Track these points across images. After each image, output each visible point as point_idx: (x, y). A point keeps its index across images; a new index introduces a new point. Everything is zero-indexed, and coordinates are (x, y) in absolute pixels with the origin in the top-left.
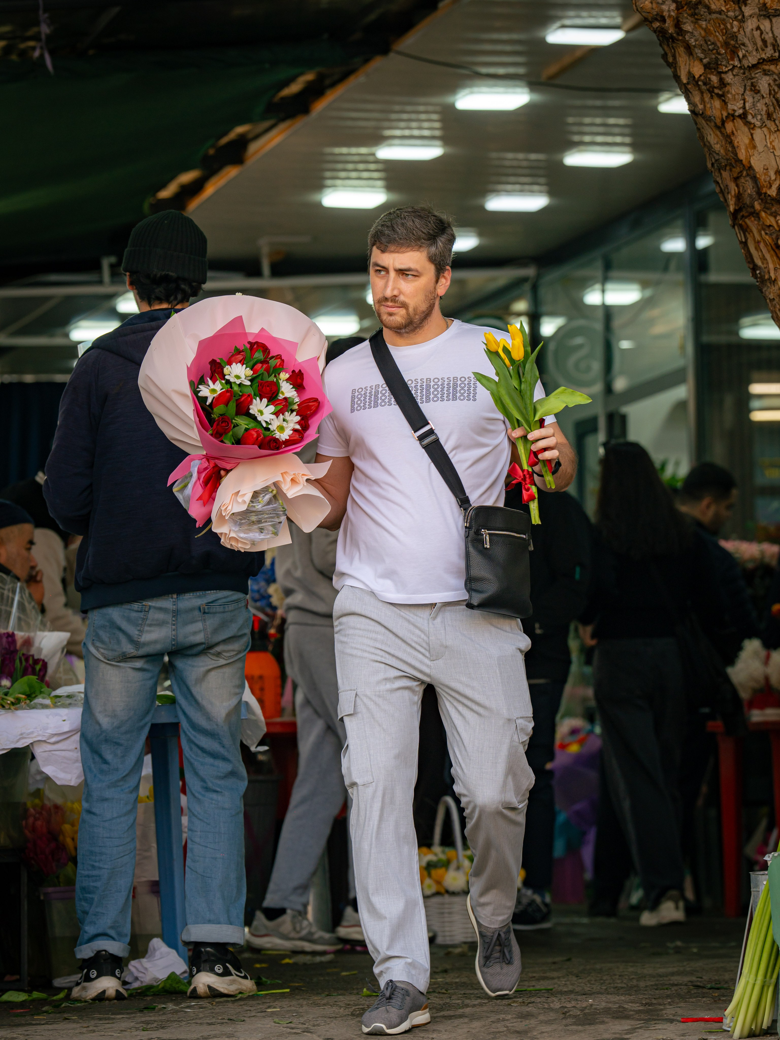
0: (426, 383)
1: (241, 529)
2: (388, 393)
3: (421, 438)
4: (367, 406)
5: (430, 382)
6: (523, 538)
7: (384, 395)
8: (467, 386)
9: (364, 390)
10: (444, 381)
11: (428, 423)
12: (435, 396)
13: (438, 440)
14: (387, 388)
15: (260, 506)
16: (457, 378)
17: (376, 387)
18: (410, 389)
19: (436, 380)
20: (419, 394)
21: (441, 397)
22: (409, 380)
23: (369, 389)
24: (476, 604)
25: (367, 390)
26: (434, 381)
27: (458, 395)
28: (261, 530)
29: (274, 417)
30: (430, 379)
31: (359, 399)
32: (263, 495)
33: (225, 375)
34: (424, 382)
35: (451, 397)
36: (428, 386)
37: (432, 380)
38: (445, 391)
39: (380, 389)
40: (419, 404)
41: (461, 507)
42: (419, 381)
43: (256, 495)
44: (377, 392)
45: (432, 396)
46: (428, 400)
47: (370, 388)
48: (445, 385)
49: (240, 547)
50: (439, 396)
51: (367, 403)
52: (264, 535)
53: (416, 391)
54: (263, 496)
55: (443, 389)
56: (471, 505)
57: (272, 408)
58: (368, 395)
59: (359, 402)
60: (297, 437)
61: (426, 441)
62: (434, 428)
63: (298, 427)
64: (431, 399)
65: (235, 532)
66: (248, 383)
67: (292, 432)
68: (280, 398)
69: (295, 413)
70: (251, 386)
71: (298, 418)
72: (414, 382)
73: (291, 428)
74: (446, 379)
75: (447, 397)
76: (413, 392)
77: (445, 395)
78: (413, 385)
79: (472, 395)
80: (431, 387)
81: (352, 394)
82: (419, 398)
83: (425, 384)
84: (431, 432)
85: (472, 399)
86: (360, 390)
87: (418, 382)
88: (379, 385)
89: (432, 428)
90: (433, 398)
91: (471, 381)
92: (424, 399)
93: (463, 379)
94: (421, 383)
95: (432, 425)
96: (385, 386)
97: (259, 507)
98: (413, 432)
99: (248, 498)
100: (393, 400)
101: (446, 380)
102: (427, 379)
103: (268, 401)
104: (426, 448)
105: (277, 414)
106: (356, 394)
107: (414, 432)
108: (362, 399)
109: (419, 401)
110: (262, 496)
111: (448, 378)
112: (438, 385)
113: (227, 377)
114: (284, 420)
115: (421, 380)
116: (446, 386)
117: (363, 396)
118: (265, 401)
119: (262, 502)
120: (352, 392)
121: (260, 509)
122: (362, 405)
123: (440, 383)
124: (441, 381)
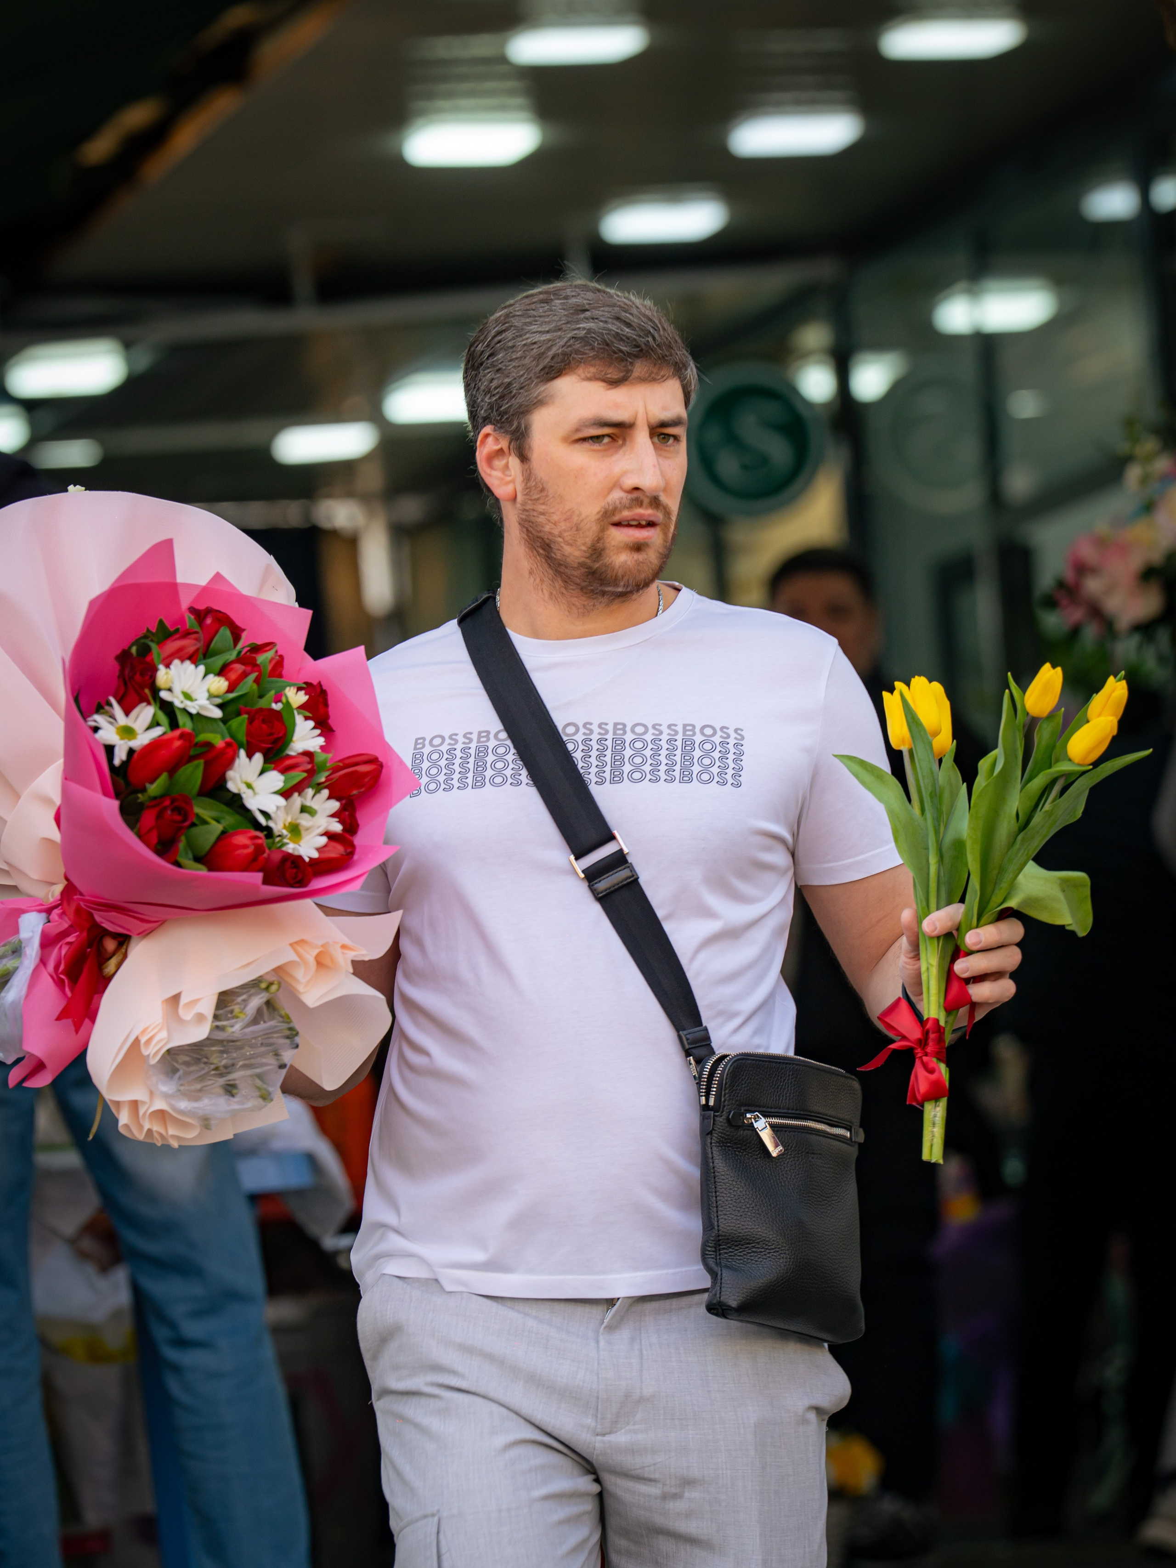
0: (615, 733)
1: (182, 1088)
2: (512, 755)
3: (592, 875)
4: (455, 783)
5: (625, 733)
6: (844, 1137)
7: (501, 758)
8: (719, 749)
9: (448, 741)
10: (661, 733)
11: (612, 838)
12: (637, 768)
13: (636, 881)
14: (509, 742)
15: (238, 1027)
16: (694, 727)
17: (479, 737)
18: (570, 747)
19: (641, 730)
20: (593, 760)
21: (652, 772)
22: (568, 725)
23: (461, 739)
24: (734, 1304)
25: (456, 741)
26: (633, 731)
27: (696, 769)
28: (230, 1089)
29: (281, 801)
30: (624, 725)
31: (434, 764)
32: (244, 997)
33: (160, 690)
34: (607, 732)
35: (677, 774)
36: (618, 743)
37: (628, 729)
38: (662, 758)
39: (492, 743)
40: (594, 789)
41: (688, 1053)
42: (595, 727)
43: (224, 999)
44: (482, 752)
45: (627, 768)
46: (618, 777)
47: (465, 736)
48: (663, 743)
49: (173, 1136)
50: (647, 768)
51: (456, 776)
52: (238, 1103)
53: (586, 756)
54: (244, 1001)
55: (656, 753)
56: (713, 1052)
57: (276, 779)
58: (459, 754)
59: (434, 771)
60: (338, 850)
61: (604, 884)
62: (626, 850)
63: (337, 827)
64: (625, 775)
65: (166, 1096)
66: (217, 713)
67: (324, 840)
68: (292, 753)
69: (326, 793)
70: (224, 720)
71: (335, 805)
72: (582, 730)
73: (321, 830)
74: (664, 728)
75: (667, 772)
76: (578, 756)
77: (663, 768)
78: (579, 737)
79: (730, 772)
80: (627, 744)
81: (415, 748)
82: (593, 770)
83: (610, 736)
84: (620, 859)
85: (730, 781)
86: (437, 741)
87: (591, 731)
88: (488, 732)
89: (621, 850)
90: (631, 773)
91: (728, 736)
92: (607, 775)
93: (708, 731)
94: (600, 734)
95: (622, 842)
96: (503, 735)
97: (236, 1028)
98: (572, 857)
99: (208, 1007)
100: (524, 772)
101: (666, 731)
102: (616, 724)
103: (266, 760)
104: (604, 899)
105: (286, 794)
106: (427, 750)
107: (577, 859)
108: (443, 763)
109: (591, 778)
110: (240, 999)
111: (669, 727)
112: (644, 741)
113: (164, 695)
114: (304, 809)
115: (600, 726)
116: (665, 746)
117: (446, 756)
118: (258, 757)
119: (242, 1016)
120: (416, 743)
121: (238, 1035)
122: (441, 778)
123: (649, 737)
124: (651, 731)
